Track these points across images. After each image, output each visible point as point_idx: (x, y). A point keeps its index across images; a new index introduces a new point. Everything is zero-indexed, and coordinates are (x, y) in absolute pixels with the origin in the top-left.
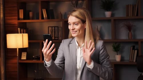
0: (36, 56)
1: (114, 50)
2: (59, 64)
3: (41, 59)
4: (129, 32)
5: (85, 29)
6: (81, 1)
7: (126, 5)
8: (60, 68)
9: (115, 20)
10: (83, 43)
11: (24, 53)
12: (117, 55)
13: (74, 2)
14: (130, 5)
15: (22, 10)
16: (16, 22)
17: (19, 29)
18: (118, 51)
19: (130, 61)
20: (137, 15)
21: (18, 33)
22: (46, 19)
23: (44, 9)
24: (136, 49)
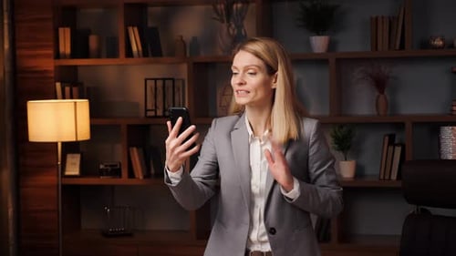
0: (111, 166)
1: (336, 146)
2: (203, 178)
3: (125, 173)
4: (377, 93)
5: (275, 90)
6: (239, 5)
7: (372, 19)
8: (205, 187)
9: (339, 61)
10: (265, 129)
11: (73, 158)
12: (346, 160)
13: (221, 7)
14: (383, 17)
15: (68, 30)
16: (48, 64)
17: (58, 85)
18: (349, 148)
19: (382, 177)
20: (402, 47)
21: (56, 98)
22: (139, 56)
23: (133, 26)
24: (397, 145)
